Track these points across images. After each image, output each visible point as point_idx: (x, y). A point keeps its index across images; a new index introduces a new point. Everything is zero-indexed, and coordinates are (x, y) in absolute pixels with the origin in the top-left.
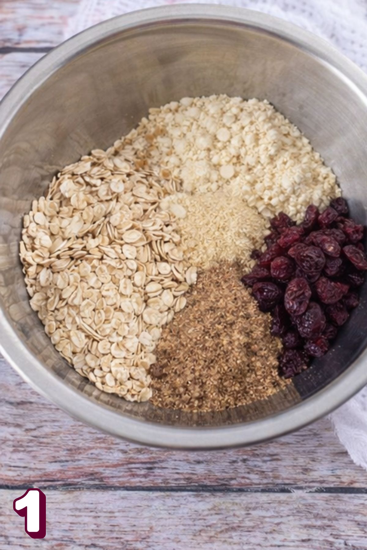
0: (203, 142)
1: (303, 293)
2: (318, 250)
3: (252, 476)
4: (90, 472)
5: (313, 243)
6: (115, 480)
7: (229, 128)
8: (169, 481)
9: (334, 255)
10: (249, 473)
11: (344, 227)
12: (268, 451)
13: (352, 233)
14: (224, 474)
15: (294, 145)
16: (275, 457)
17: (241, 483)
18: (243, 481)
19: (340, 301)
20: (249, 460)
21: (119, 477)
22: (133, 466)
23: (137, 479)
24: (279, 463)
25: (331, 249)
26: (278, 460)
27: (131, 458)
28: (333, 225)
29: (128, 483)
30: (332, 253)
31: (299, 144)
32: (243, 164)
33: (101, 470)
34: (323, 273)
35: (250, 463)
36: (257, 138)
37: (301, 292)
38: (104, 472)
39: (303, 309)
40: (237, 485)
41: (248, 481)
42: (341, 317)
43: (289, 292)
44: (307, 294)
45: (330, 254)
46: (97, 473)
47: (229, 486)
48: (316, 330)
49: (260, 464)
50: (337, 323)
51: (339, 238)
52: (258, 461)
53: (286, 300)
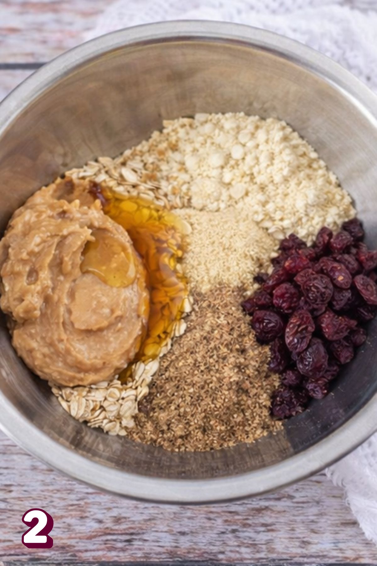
0: (216, 160)
1: (306, 328)
2: (326, 280)
3: (243, 550)
4: (61, 545)
5: (321, 271)
6: (88, 554)
7: (244, 145)
8: (151, 555)
9: (344, 286)
10: (239, 546)
11: (357, 253)
12: (262, 521)
13: (365, 261)
14: (212, 547)
15: (310, 166)
16: (269, 528)
17: (230, 557)
18: (233, 555)
19: (346, 338)
20: (239, 531)
21: (94, 550)
22: (109, 537)
23: (114, 553)
24: (274, 534)
25: (340, 278)
26: (272, 530)
27: (107, 528)
28: (346, 250)
29: (104, 557)
30: (341, 284)
31: (315, 165)
32: (256, 183)
33: (73, 542)
34: (330, 306)
35: (241, 534)
36: (272, 157)
37: (304, 326)
38: (76, 544)
39: (304, 345)
40: (227, 560)
41: (238, 556)
42: (345, 355)
43: (291, 326)
44: (310, 328)
45: (339, 285)
46: (69, 546)
47: (217, 560)
48: (317, 369)
49: (252, 535)
50: (340, 362)
51: (350, 266)
52: (249, 532)
53: (287, 335)
